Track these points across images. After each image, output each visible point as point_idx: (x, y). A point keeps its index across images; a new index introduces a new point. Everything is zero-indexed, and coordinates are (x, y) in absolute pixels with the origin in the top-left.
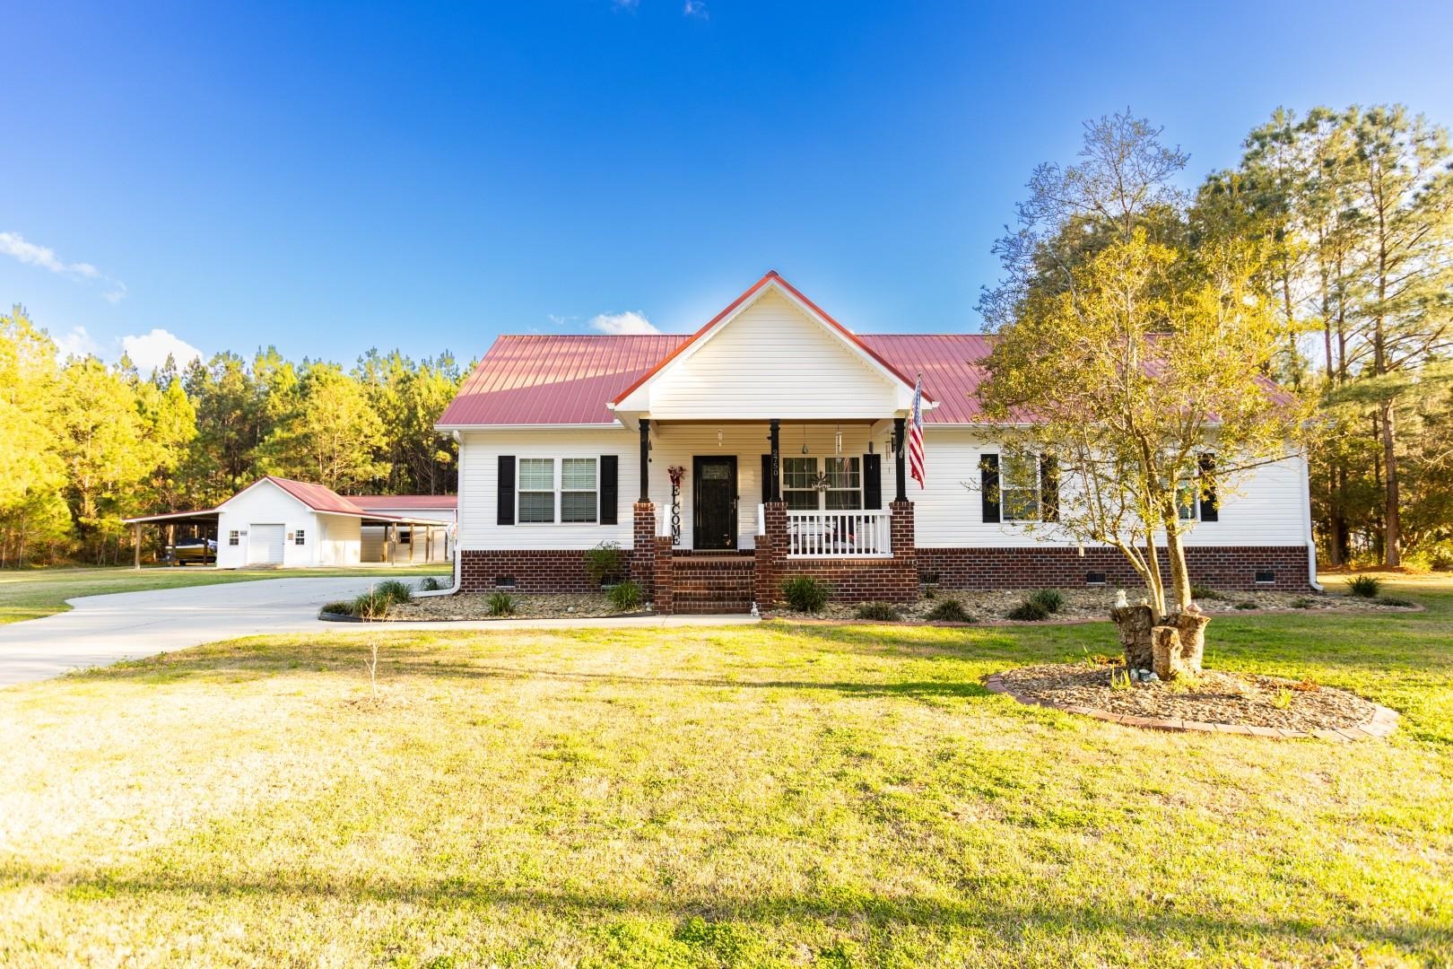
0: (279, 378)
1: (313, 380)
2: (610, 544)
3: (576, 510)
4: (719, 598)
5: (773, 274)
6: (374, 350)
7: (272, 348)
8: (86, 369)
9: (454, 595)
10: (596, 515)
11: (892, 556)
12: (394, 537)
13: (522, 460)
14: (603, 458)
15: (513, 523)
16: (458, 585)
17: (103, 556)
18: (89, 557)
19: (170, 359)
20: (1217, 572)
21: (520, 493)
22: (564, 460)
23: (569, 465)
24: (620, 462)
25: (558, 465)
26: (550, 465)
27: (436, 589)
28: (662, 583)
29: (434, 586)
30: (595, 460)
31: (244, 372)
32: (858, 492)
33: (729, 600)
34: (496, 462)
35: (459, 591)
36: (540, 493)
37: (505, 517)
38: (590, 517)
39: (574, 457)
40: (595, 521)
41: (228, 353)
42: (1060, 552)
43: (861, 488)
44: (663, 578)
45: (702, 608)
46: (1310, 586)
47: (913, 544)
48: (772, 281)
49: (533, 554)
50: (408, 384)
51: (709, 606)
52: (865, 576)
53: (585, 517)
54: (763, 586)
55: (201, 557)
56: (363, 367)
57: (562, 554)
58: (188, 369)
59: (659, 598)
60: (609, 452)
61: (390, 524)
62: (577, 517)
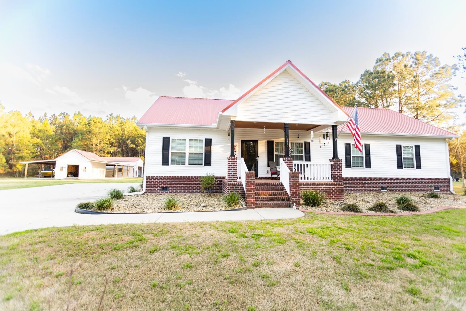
0: (81, 121)
1: (92, 122)
2: (211, 174)
3: (194, 161)
4: (272, 200)
5: (290, 62)
6: (112, 114)
7: (79, 113)
8: (14, 114)
9: (142, 194)
10: (202, 162)
11: (332, 181)
12: (117, 170)
13: (172, 139)
14: (206, 140)
15: (168, 165)
16: (144, 190)
17: (17, 174)
18: (12, 175)
19: (45, 113)
20: (422, 187)
21: (172, 153)
22: (190, 140)
23: (191, 142)
24: (212, 141)
25: (187, 141)
26: (184, 141)
27: (134, 192)
28: (250, 194)
29: (133, 190)
30: (202, 140)
31: (70, 119)
32: (302, 156)
33: (276, 200)
34: (162, 140)
35: (145, 193)
36: (180, 153)
37: (165, 162)
38: (200, 163)
39: (194, 139)
40: (202, 164)
41: (65, 113)
42: (372, 179)
43: (304, 154)
44: (251, 191)
45: (267, 205)
46: (450, 192)
47: (342, 176)
48: (289, 65)
49: (177, 178)
50: (122, 124)
51: (270, 204)
52: (324, 189)
53: (198, 163)
54: (296, 195)
55: (51, 175)
56: (108, 119)
57: (188, 178)
58: (51, 117)
59: (249, 201)
60: (208, 137)
61: (115, 165)
62: (195, 163)
